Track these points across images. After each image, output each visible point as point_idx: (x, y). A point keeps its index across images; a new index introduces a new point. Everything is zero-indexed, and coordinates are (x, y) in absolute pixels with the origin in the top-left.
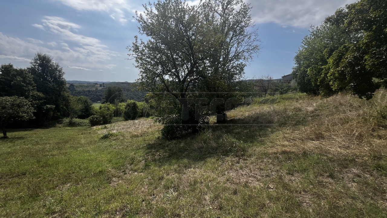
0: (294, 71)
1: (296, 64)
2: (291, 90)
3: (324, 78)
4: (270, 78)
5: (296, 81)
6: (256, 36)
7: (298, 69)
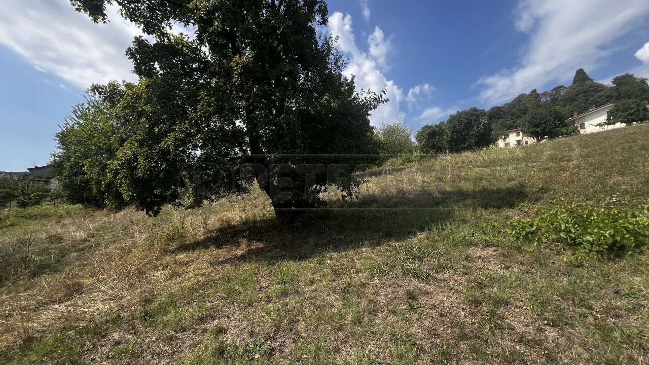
2: (49, 199)
3: (111, 182)
5: (61, 180)
7: (66, 157)
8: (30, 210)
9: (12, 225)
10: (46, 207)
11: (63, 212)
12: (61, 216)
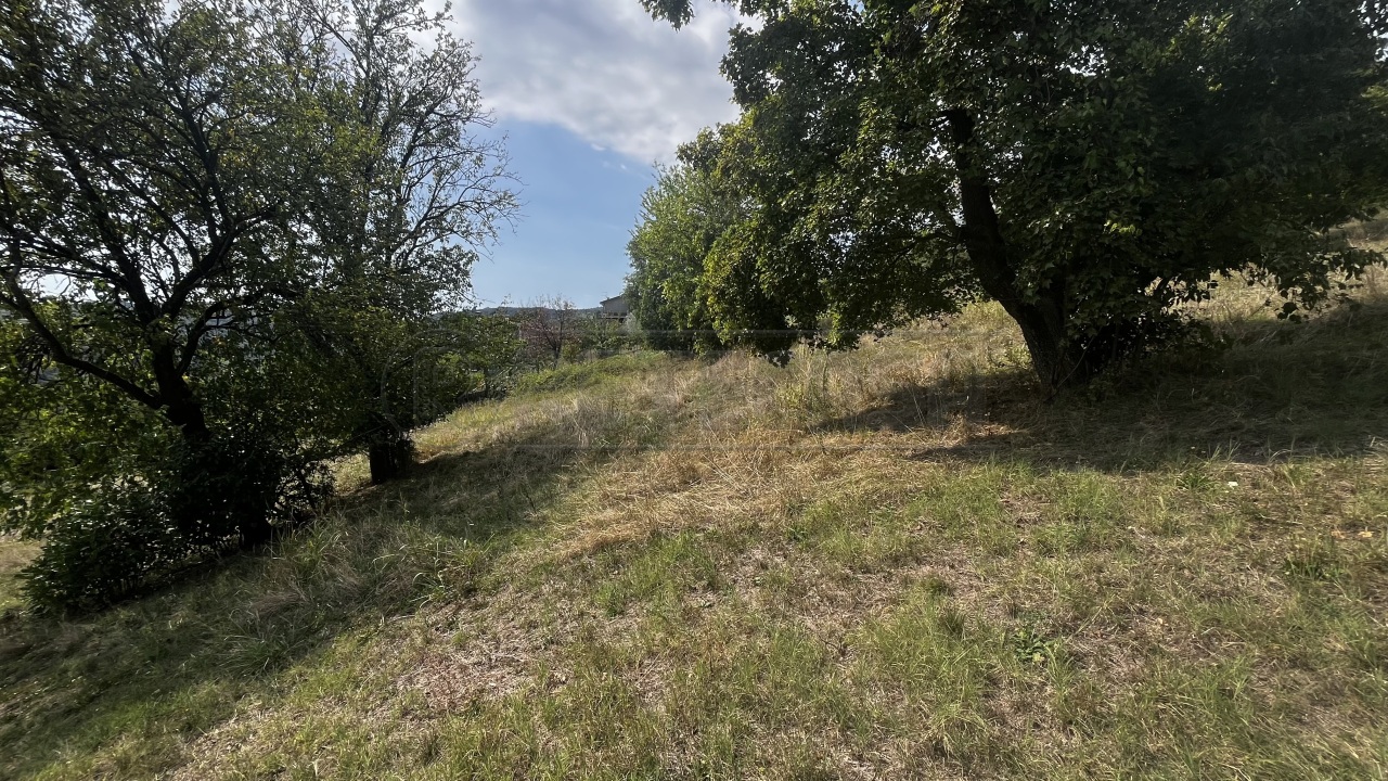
0: (629, 287)
1: (632, 265)
2: (627, 345)
3: (700, 312)
4: (566, 305)
5: (638, 316)
6: (504, 161)
7: (641, 279)
8: (610, 362)
9: (597, 382)
10: (628, 356)
11: (646, 365)
12: (644, 370)
